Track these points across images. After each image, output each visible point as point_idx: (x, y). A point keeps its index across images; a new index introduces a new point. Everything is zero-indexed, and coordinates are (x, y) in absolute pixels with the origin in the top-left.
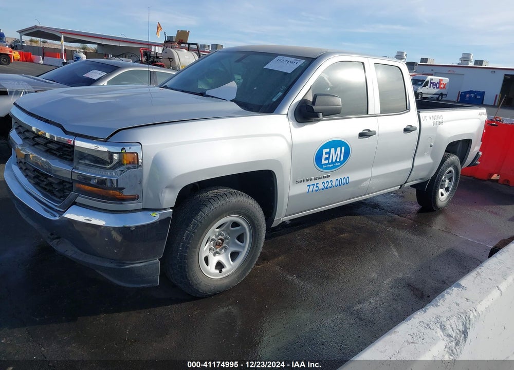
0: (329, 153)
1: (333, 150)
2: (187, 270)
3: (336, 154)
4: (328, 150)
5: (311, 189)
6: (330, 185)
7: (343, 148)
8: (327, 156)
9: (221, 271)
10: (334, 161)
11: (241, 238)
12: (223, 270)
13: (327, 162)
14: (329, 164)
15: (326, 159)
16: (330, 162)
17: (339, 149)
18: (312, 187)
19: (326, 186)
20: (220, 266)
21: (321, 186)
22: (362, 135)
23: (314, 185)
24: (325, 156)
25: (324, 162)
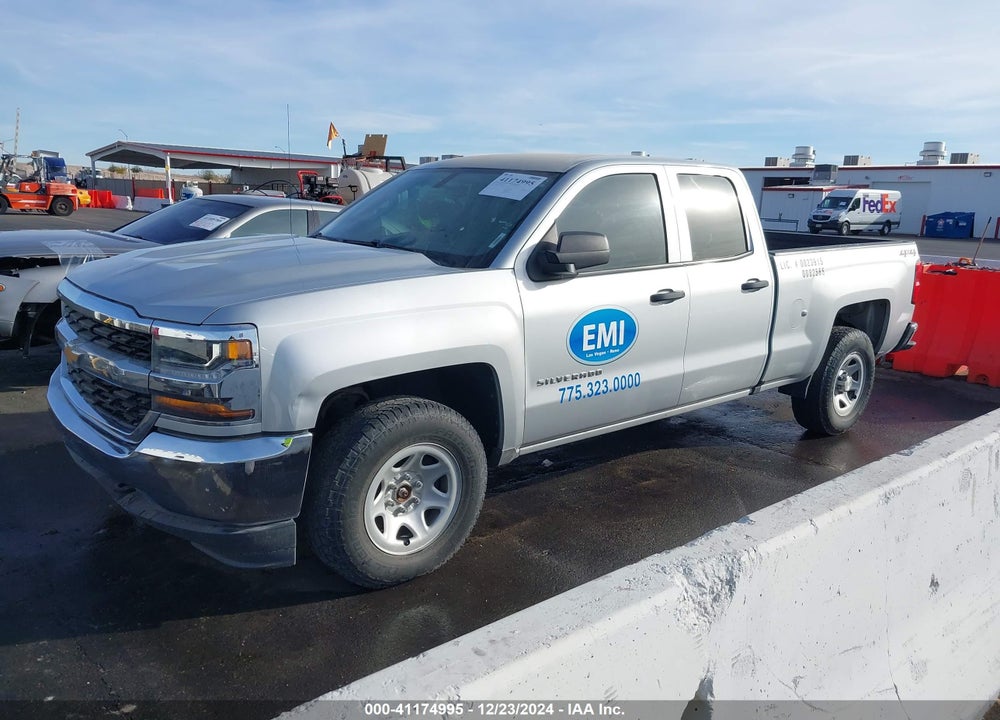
0: (595, 332)
1: (602, 327)
2: (343, 538)
3: (610, 334)
4: (593, 327)
5: (566, 396)
6: (603, 388)
7: (622, 323)
8: (592, 337)
9: (407, 543)
10: (606, 345)
11: (442, 484)
12: (412, 541)
13: (592, 347)
14: (596, 350)
15: (590, 342)
16: (599, 346)
17: (613, 325)
18: (568, 392)
19: (595, 389)
20: (405, 533)
21: (585, 390)
22: (656, 299)
23: (572, 388)
24: (587, 337)
25: (586, 347)
